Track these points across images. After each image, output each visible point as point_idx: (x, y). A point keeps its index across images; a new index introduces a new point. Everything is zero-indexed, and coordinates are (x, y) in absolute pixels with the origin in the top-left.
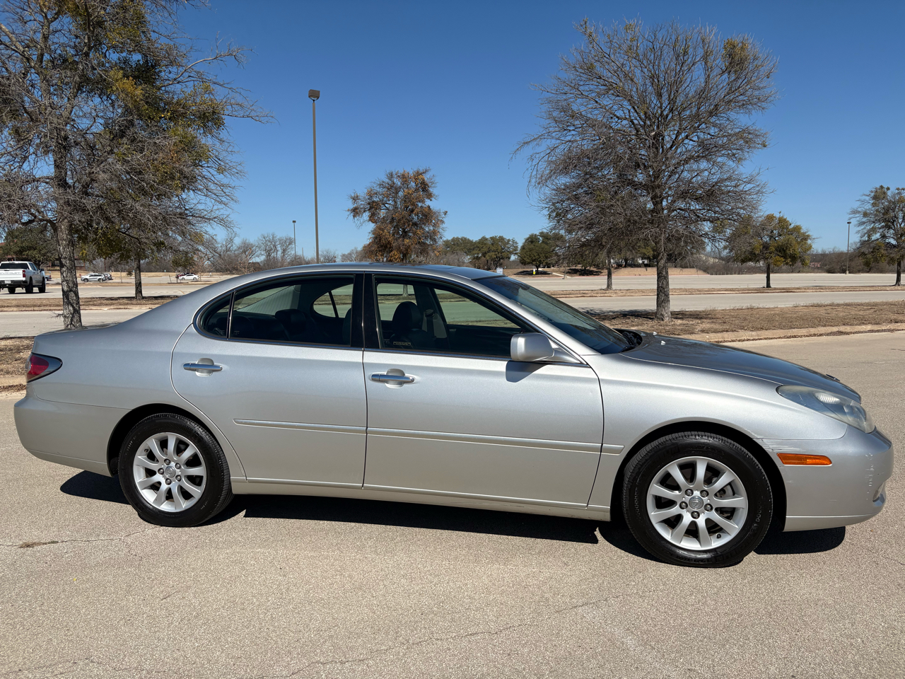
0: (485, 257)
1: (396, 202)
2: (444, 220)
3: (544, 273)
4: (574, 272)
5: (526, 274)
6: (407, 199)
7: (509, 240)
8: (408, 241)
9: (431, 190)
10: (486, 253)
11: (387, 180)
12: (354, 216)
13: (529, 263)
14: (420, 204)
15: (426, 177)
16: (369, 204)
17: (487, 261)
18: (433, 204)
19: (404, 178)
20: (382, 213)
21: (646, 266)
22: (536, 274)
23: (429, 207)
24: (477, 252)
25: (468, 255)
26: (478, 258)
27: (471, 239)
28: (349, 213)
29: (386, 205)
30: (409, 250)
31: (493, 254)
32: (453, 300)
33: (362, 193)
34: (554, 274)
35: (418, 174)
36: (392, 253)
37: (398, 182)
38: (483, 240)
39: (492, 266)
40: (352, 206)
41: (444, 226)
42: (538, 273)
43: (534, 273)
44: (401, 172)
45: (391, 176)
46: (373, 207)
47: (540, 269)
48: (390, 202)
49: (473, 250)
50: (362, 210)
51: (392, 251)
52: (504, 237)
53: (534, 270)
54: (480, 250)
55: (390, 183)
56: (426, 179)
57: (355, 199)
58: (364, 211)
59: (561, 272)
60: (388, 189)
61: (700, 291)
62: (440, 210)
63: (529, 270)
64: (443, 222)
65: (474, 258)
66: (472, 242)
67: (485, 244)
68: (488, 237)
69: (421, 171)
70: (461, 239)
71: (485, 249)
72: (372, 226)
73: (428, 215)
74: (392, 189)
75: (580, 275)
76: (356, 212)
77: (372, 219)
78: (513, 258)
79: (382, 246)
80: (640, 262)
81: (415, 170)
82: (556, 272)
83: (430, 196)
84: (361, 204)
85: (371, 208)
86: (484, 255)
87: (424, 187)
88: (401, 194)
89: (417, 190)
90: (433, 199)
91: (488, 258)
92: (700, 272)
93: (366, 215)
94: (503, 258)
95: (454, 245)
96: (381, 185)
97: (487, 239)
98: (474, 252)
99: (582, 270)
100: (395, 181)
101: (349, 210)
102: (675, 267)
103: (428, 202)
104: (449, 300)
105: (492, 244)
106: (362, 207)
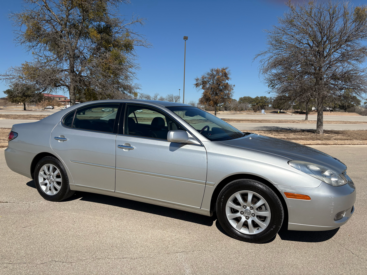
0: (257, 105)
1: (213, 81)
2: (233, 88)
3: (283, 113)
4: (297, 112)
5: (275, 113)
6: (218, 80)
7: (268, 98)
8: (217, 97)
9: (228, 76)
10: (258, 103)
11: (210, 72)
12: (196, 87)
13: (276, 108)
14: (223, 82)
15: (226, 71)
16: (202, 82)
17: (258, 106)
18: (229, 82)
19: (218, 71)
20: (208, 86)
21: (331, 111)
22: (279, 113)
23: (227, 83)
24: (254, 103)
25: (250, 104)
26: (254, 105)
27: (252, 97)
28: (194, 85)
29: (209, 82)
30: (217, 101)
31: (261, 104)
32: (234, 122)
33: (200, 77)
34: (288, 113)
35: (223, 69)
36: (210, 102)
37: (215, 73)
38: (257, 98)
39: (260, 109)
40: (195, 83)
41: (233, 91)
42: (280, 112)
43: (279, 112)
44: (216, 69)
45: (212, 70)
46: (204, 83)
47: (281, 111)
48: (211, 81)
49: (253, 101)
50: (200, 84)
51: (210, 101)
52: (266, 97)
53: (279, 111)
54: (255, 102)
55: (212, 73)
56: (226, 72)
57: (197, 80)
58: (200, 85)
59: (291, 112)
60: (211, 76)
61: (350, 122)
62: (232, 84)
63: (276, 111)
64: (233, 89)
65: (252, 106)
66: (252, 98)
67: (258, 99)
68: (259, 96)
69: (225, 68)
70: (248, 97)
71: (257, 102)
72: (203, 91)
73: (226, 86)
74: (212, 76)
75: (299, 114)
76: (197, 85)
77: (203, 88)
78: (270, 106)
79: (206, 99)
80: (328, 109)
81: (222, 68)
82: (289, 112)
83: (228, 79)
84: (200, 82)
85: (203, 83)
86: (257, 104)
87: (225, 75)
88: (216, 78)
89: (222, 76)
90: (229, 80)
91: (259, 105)
92: (358, 114)
93: (201, 86)
94: (265, 106)
95: (244, 99)
96: (208, 74)
97: (259, 97)
98: (253, 103)
99: (300, 112)
100: (214, 72)
101: (194, 84)
102: (345, 112)
103: (227, 81)
104: (233, 122)
105: (261, 100)
106: (200, 83)
